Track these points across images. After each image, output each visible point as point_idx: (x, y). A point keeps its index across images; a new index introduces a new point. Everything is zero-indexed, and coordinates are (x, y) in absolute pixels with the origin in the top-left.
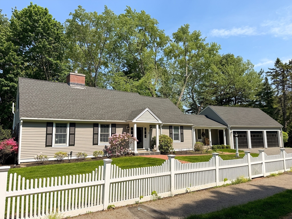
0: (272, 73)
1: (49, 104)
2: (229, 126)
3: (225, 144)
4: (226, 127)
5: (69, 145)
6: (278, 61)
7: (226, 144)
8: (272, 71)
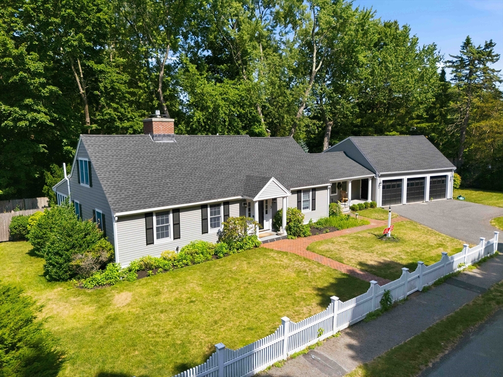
0: (453, 63)
1: (138, 182)
2: (377, 173)
3: (369, 201)
4: (374, 175)
5: (174, 239)
6: (468, 43)
7: (371, 200)
8: (455, 60)
